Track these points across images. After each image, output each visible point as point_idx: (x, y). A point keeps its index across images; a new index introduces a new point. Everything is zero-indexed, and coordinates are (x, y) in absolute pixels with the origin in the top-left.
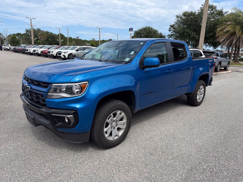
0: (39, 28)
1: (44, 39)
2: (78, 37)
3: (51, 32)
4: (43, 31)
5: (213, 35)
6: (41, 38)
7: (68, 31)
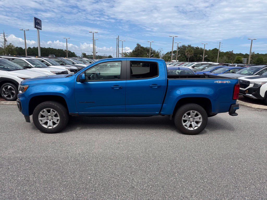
0: (190, 45)
1: (191, 55)
2: (232, 51)
3: (201, 48)
4: (194, 47)
6: (187, 55)
7: (220, 45)
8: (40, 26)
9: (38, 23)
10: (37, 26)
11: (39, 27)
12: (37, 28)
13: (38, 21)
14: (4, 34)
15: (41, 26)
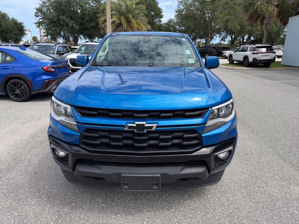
5: (95, 25)
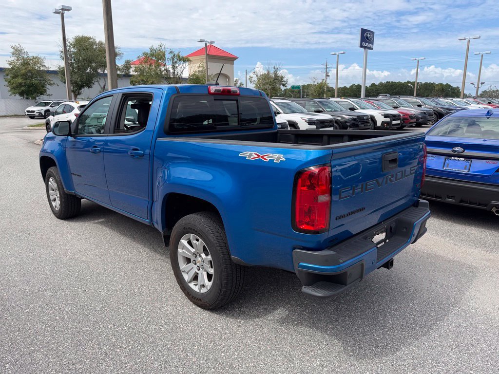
8: (369, 43)
9: (367, 38)
10: (364, 44)
11: (367, 45)
12: (365, 47)
13: (367, 34)
14: (327, 65)
15: (372, 43)
